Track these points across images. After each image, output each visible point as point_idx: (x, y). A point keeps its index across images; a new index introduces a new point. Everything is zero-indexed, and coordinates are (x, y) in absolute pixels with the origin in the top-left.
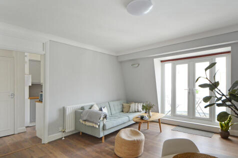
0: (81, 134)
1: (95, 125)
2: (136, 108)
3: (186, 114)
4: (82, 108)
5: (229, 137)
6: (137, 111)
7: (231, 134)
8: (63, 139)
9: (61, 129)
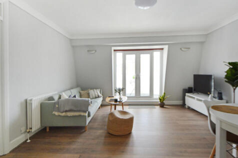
0: (48, 130)
1: (82, 114)
2: (97, 94)
3: (134, 95)
4: (51, 98)
5: (165, 106)
6: (97, 96)
7: (165, 104)
8: (29, 141)
9: (23, 129)
